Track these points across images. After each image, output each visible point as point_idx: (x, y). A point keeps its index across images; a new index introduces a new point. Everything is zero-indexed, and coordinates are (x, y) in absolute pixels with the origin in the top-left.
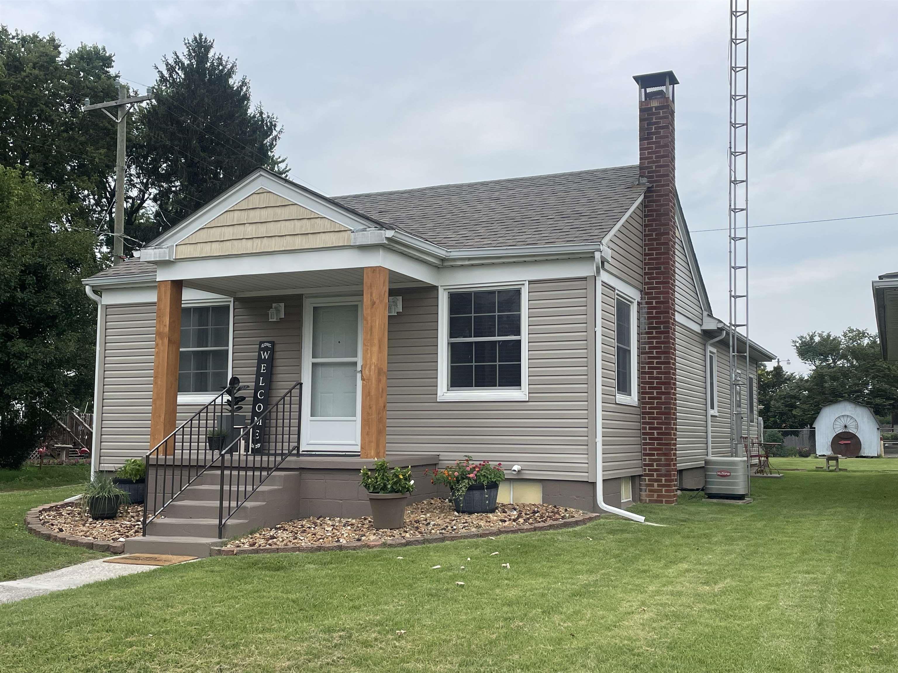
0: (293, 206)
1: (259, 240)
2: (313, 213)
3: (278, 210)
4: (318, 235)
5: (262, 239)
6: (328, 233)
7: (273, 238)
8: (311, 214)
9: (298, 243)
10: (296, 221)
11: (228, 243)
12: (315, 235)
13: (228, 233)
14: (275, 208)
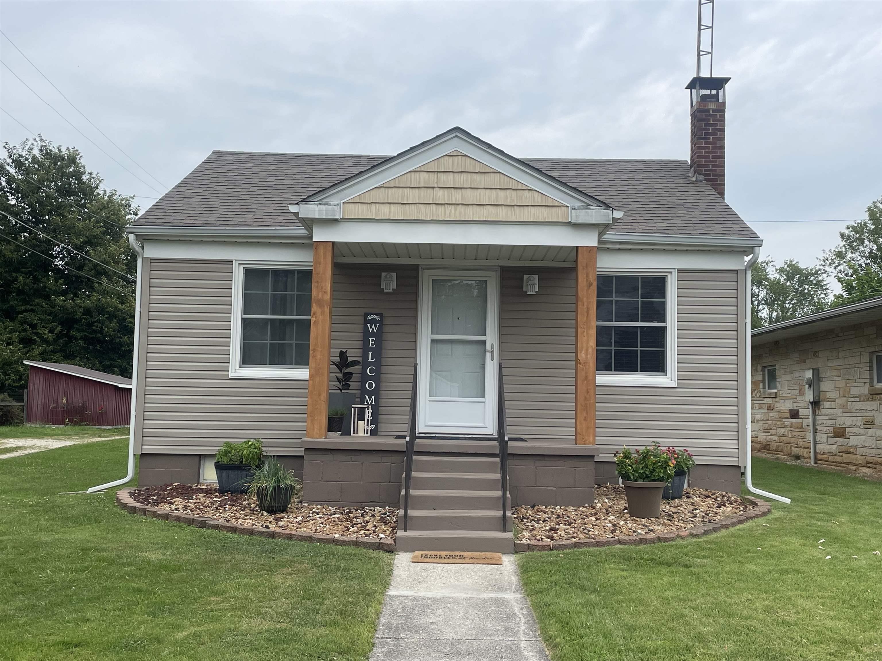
0: (495, 174)
1: (453, 206)
2: (520, 184)
3: (477, 177)
4: (526, 208)
5: (456, 206)
6: (538, 207)
7: (471, 207)
8: (518, 185)
9: (502, 214)
10: (498, 190)
11: (413, 207)
12: (522, 208)
13: (413, 195)
14: (473, 174)
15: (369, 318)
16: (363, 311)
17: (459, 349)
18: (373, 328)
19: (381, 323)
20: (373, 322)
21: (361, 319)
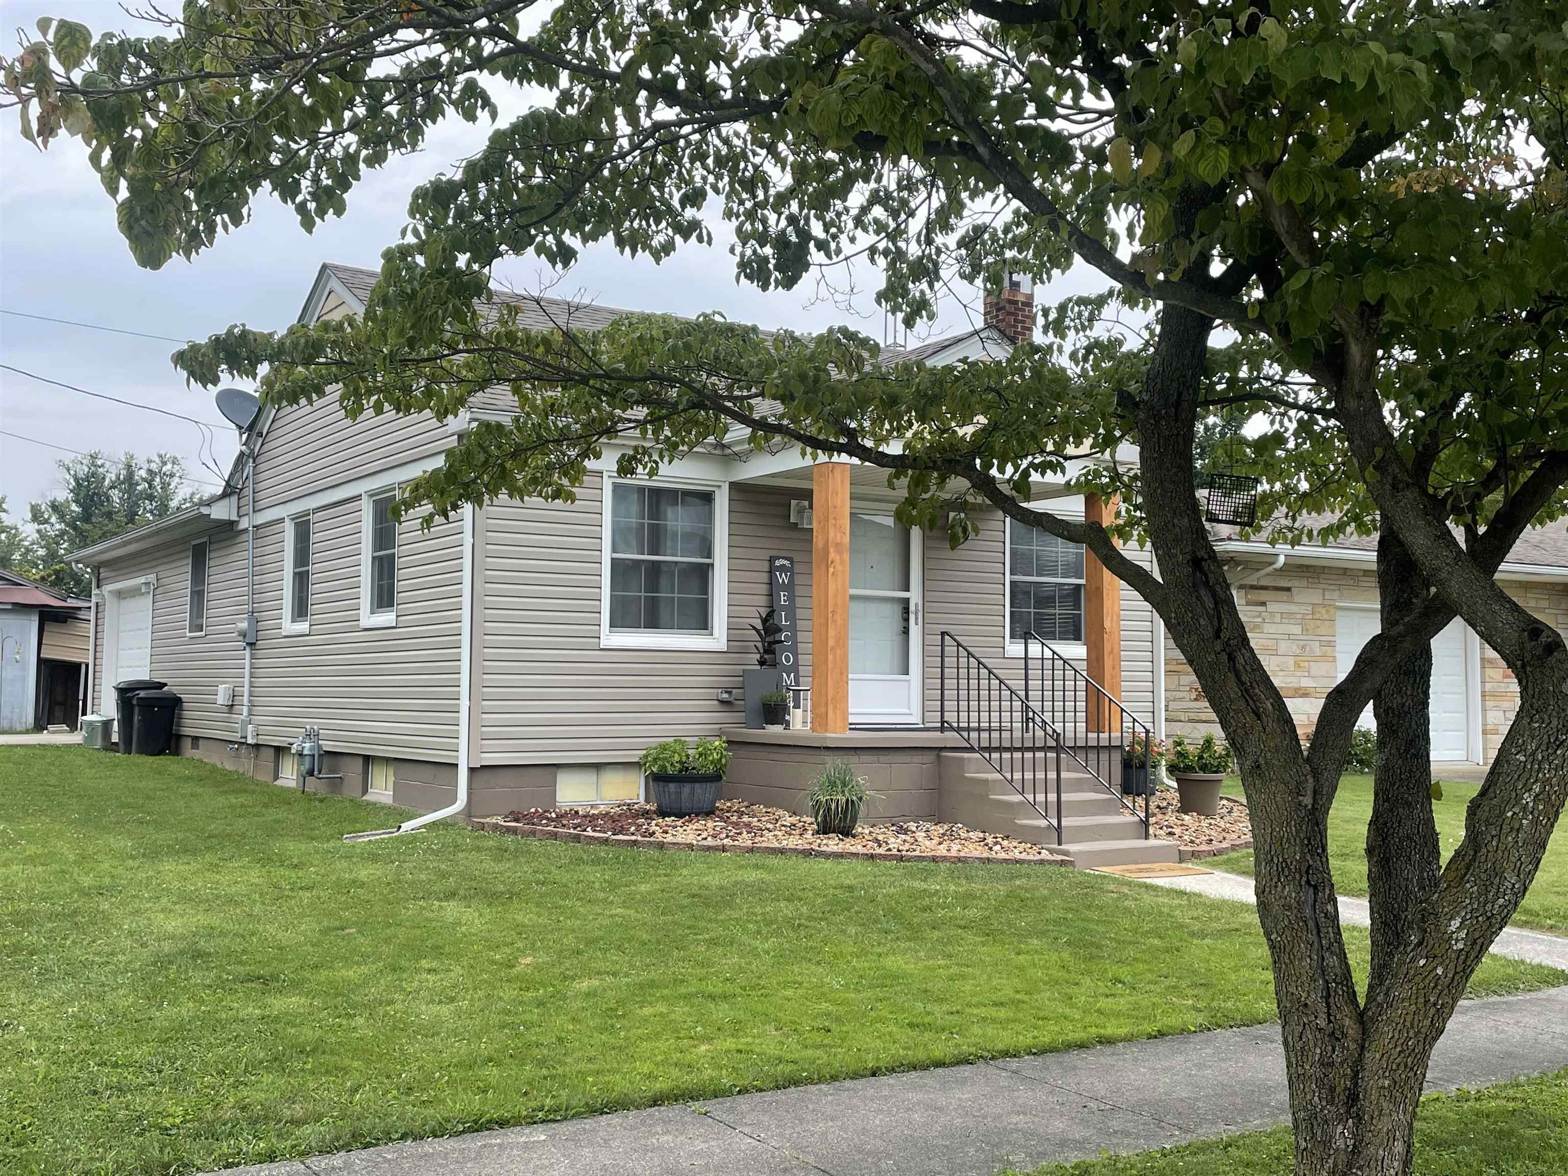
15: (777, 563)
16: (766, 555)
17: (873, 607)
18: (783, 578)
19: (791, 570)
20: (782, 569)
21: (766, 566)
